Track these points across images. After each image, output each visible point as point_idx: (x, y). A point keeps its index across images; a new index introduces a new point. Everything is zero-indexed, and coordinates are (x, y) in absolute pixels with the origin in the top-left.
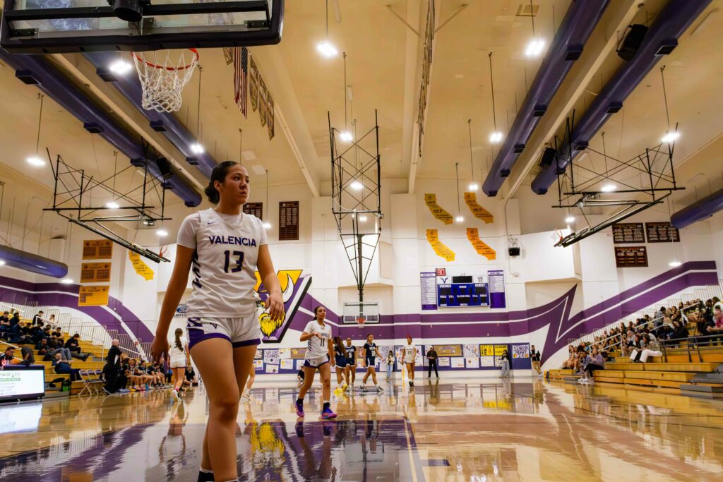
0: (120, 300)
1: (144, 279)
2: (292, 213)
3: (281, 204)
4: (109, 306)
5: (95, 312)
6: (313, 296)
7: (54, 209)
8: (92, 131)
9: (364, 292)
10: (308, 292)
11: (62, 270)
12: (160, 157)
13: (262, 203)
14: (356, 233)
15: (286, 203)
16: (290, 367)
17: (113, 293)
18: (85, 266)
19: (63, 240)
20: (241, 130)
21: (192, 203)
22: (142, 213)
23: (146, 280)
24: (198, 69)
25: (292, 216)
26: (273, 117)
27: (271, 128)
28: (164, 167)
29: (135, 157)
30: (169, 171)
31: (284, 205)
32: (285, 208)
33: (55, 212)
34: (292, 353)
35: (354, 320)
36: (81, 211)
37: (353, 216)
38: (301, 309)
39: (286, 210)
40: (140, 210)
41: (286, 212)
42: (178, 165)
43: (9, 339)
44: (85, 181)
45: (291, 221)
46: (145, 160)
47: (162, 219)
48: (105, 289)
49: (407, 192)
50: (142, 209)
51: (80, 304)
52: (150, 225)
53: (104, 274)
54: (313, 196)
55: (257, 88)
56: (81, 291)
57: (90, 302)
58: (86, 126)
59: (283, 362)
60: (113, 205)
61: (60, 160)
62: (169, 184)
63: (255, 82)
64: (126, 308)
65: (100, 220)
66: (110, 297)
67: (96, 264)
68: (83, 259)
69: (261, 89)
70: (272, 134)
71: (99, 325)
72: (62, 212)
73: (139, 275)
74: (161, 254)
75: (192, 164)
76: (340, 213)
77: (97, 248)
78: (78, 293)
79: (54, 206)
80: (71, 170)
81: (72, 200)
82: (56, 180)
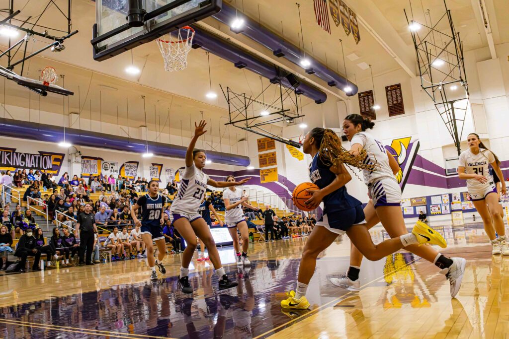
0: (285, 176)
1: (298, 160)
2: (396, 94)
3: (387, 88)
4: (279, 181)
5: (271, 186)
6: (422, 156)
7: (230, 123)
8: (240, 67)
9: (461, 148)
10: (418, 153)
11: (247, 161)
12: (288, 74)
13: (372, 90)
14: (445, 101)
15: (390, 87)
16: (412, 213)
17: (280, 172)
18: (261, 156)
19: (244, 141)
20: (341, 40)
21: (320, 100)
22: (283, 115)
23: (300, 160)
24: (297, 5)
25: (397, 96)
26: (357, 26)
27: (356, 35)
28: (293, 80)
29: (272, 77)
30: (296, 82)
31: (389, 88)
32: (390, 91)
33: (232, 125)
34: (411, 202)
35: (455, 172)
36: (248, 121)
37: (440, 88)
38: (414, 167)
39: (391, 92)
40: (282, 113)
41: (391, 94)
42: (302, 77)
43: (219, 209)
44: (247, 100)
45: (397, 100)
46: (278, 78)
47: (298, 117)
48: (275, 170)
49: (491, 58)
50: (282, 112)
51: (262, 182)
52: (291, 123)
53: (272, 160)
54: (411, 77)
55: (337, 8)
56: (261, 173)
57: (268, 180)
58: (236, 65)
59: (406, 210)
60: (265, 113)
61: (229, 90)
62: (300, 90)
63: (334, 5)
64: (290, 182)
65: (259, 125)
66: (279, 175)
67: (267, 155)
68: (259, 151)
69: (341, 8)
70: (358, 38)
71: (275, 194)
72: (235, 124)
73: (294, 158)
74: (300, 142)
75: (310, 73)
76: (433, 87)
77: (266, 143)
78: (259, 175)
79: (230, 121)
80: (237, 95)
81: (241, 114)
82: (229, 103)
